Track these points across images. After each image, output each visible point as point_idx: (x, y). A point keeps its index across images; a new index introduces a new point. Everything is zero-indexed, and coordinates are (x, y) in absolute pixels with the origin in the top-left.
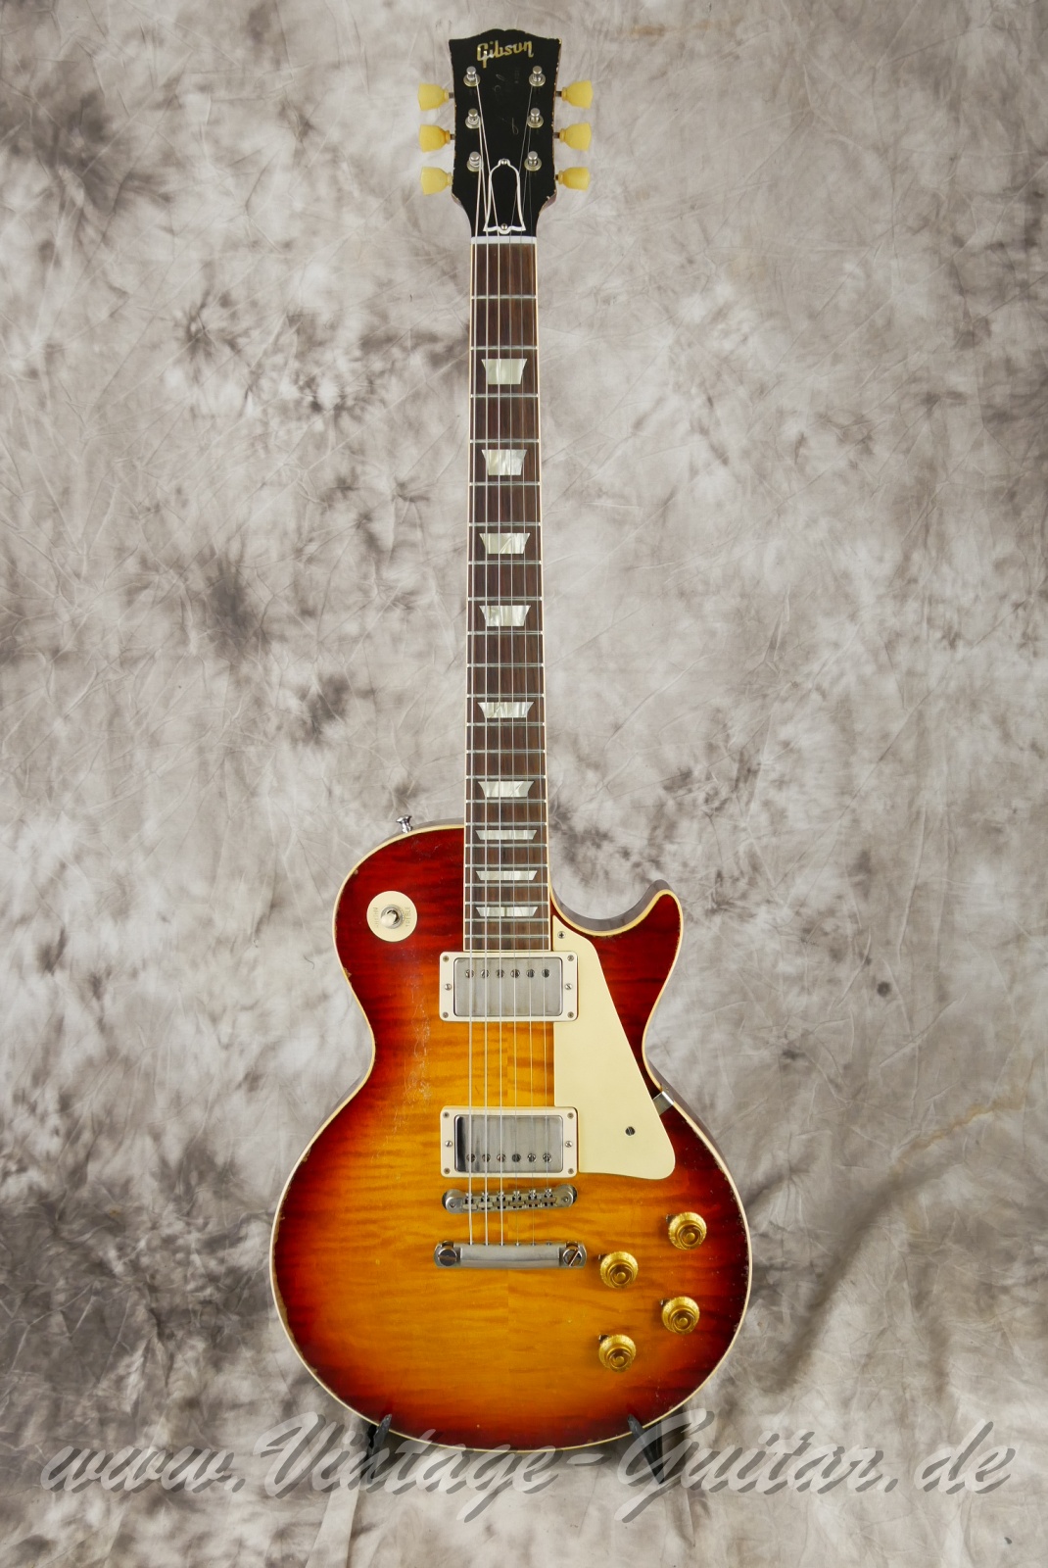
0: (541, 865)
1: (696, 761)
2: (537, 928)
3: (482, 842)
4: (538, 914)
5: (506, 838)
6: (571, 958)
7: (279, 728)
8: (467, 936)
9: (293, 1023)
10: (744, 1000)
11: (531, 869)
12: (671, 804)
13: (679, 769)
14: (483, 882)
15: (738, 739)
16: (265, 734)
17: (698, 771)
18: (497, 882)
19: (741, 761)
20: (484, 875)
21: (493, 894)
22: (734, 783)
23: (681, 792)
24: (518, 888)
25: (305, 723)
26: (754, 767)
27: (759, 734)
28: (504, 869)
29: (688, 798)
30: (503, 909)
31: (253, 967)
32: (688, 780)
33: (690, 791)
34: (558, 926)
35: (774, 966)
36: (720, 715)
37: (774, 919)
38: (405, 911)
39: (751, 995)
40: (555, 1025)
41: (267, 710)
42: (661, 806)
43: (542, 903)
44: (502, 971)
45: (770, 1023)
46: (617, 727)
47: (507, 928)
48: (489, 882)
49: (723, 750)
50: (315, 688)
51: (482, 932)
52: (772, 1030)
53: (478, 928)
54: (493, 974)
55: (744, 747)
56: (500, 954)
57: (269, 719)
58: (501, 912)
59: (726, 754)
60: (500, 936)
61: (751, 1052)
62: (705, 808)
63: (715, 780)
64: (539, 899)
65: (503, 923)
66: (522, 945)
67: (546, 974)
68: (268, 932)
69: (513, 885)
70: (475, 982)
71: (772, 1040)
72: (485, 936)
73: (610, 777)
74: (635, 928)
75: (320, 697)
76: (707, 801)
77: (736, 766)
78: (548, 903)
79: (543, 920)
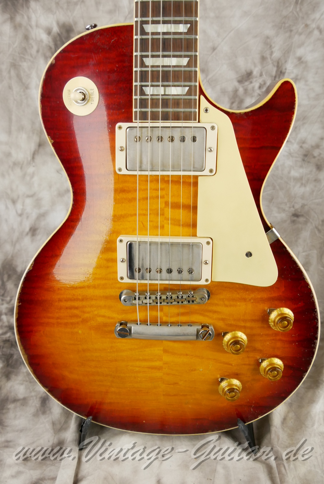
0: (193, 53)
1: (255, 66)
2: (189, 103)
3: (147, 34)
4: (189, 93)
5: (165, 31)
6: (213, 128)
7: (38, 51)
8: (136, 110)
9: (53, 203)
10: (274, 189)
11: (185, 56)
12: (241, 90)
13: (246, 71)
14: (148, 67)
15: (277, 54)
16: (31, 56)
17: (256, 72)
18: (158, 66)
19: (278, 67)
20: (149, 62)
21: (155, 76)
22: (273, 78)
23: (247, 83)
24: (174, 72)
25: (51, 48)
26: (283, 71)
27: (287, 52)
28: (164, 56)
29: (250, 87)
30: (162, 88)
31: (32, 176)
32: (250, 77)
33: (251, 82)
34: (204, 103)
35: (289, 173)
36: (269, 40)
37: (290, 150)
38: (90, 92)
39: (278, 187)
40: (199, 178)
41: (31, 42)
42: (236, 91)
43: (193, 84)
44: (162, 137)
45: (286, 200)
46: (214, 49)
47: (165, 103)
48: (152, 66)
49: (269, 60)
50: (56, 29)
51: (146, 107)
52: (286, 204)
53: (143, 103)
54: (155, 139)
55: (279, 59)
56: (160, 124)
57: (32, 47)
58: (161, 91)
59: (270, 62)
60: (160, 110)
61: (276, 215)
62: (258, 91)
63: (264, 76)
64: (190, 81)
65: (163, 99)
66: (177, 117)
67: (194, 139)
68: (38, 159)
69: (171, 69)
70: (141, 145)
71: (287, 209)
72: (149, 110)
73: (210, 76)
74: (261, 107)
75: (59, 34)
76: (260, 87)
77: (275, 69)
78: (197, 84)
79: (193, 97)
